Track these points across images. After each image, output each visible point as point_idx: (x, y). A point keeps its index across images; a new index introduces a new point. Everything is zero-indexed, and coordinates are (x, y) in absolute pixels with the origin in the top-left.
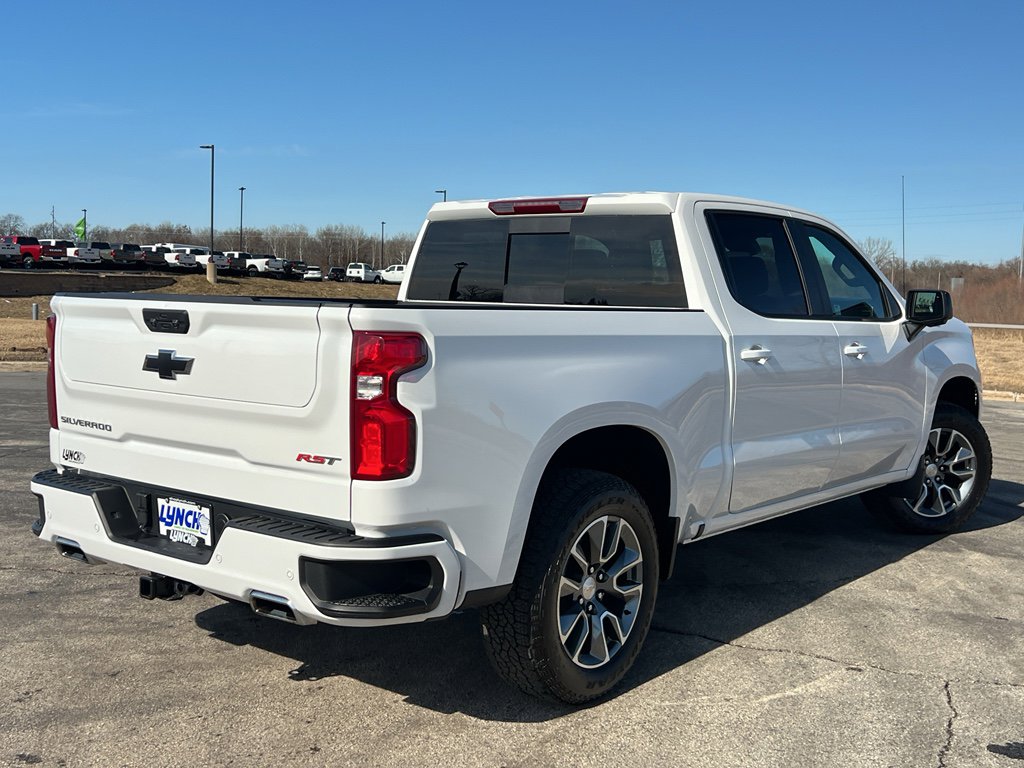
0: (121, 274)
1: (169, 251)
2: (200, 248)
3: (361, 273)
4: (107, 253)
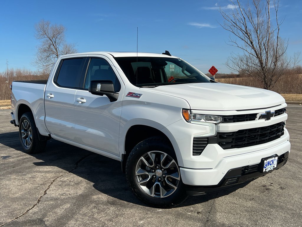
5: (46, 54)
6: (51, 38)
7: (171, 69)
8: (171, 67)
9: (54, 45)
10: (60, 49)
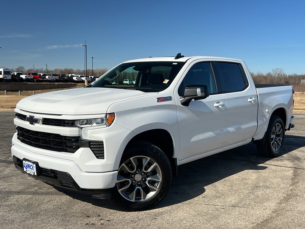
0: (61, 83)
1: (74, 76)
2: (83, 75)
3: (128, 82)
4: (57, 77)
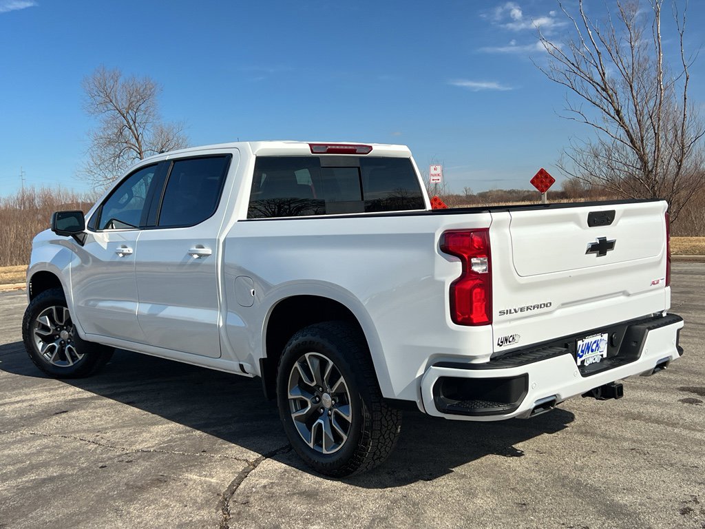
5: (111, 150)
6: (124, 111)
7: (432, 178)
8: (433, 172)
9: (133, 127)
10: (146, 138)
